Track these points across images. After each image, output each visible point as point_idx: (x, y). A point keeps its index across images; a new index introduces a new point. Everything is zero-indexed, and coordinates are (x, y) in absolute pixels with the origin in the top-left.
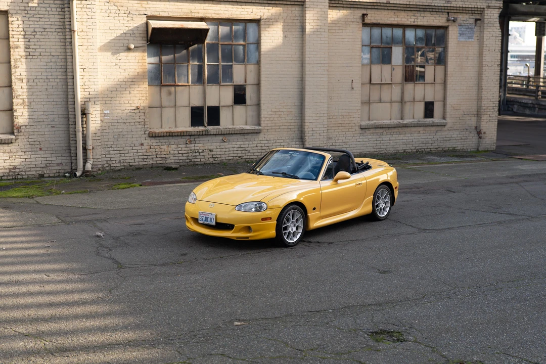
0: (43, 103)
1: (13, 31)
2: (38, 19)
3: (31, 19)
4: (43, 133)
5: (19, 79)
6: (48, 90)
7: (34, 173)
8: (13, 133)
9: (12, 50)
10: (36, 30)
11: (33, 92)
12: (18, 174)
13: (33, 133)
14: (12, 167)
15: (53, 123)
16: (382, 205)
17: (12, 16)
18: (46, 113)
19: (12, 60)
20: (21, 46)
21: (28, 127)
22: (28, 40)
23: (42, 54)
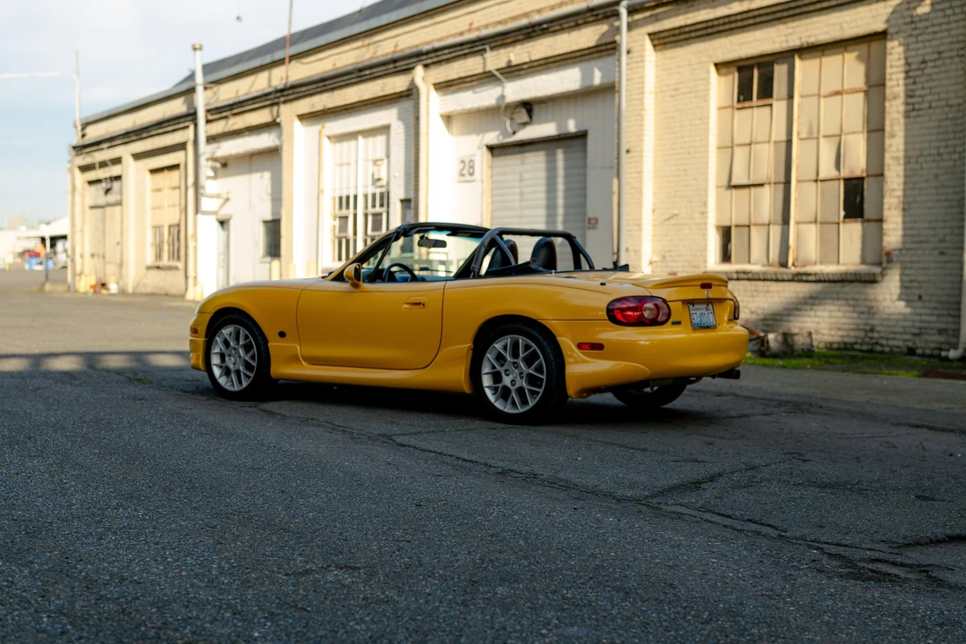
0: (930, 204)
1: (891, 67)
2: (930, 37)
3: (920, 38)
4: (925, 265)
5: (895, 158)
6: (939, 177)
7: (899, 343)
8: (879, 264)
9: (887, 104)
10: (927, 58)
11: (914, 183)
12: (877, 343)
13: (909, 265)
14: (868, 328)
15: (943, 245)
16: (513, 382)
17: (892, 40)
18: (933, 225)
19: (888, 123)
20: (902, 94)
21: (903, 252)
22: (912, 80)
23: (933, 105)
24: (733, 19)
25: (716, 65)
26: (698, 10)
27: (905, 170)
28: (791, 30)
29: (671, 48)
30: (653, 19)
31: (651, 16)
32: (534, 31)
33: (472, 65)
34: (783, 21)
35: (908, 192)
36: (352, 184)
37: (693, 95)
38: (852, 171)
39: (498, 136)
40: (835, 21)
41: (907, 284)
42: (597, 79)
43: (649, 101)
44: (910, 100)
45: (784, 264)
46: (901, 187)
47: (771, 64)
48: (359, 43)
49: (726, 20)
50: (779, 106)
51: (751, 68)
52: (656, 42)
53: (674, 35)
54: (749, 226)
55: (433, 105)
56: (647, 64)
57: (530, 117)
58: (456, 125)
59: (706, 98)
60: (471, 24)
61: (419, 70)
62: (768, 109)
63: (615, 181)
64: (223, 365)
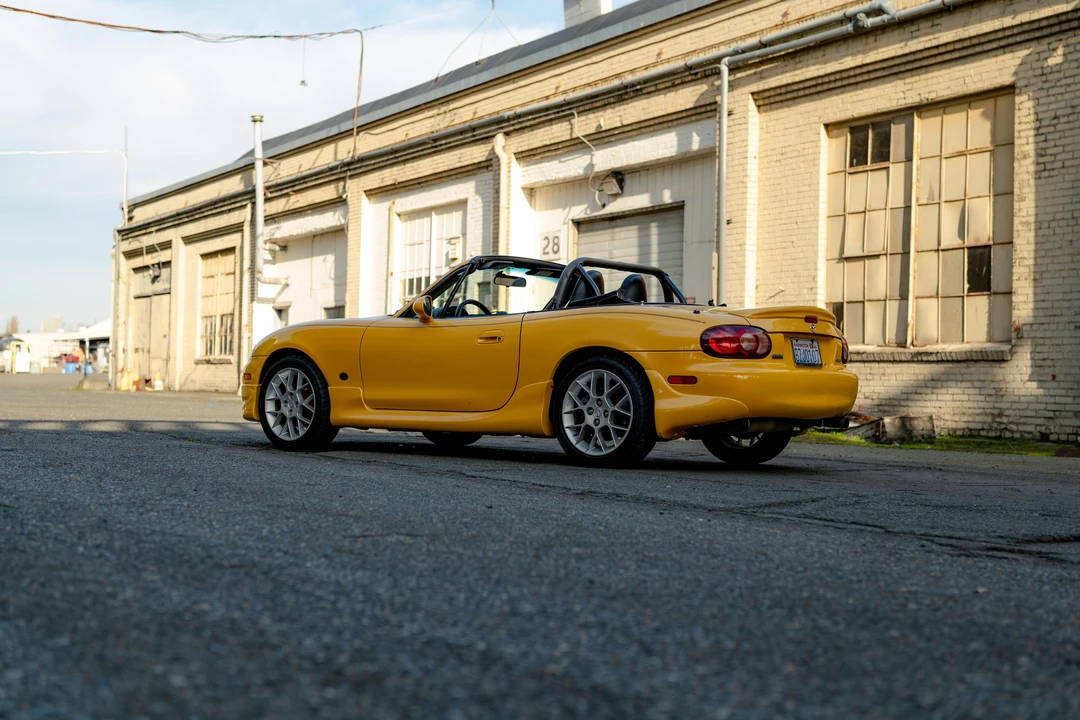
0: (1064, 274)
1: (1020, 123)
2: (1062, 90)
3: (1051, 92)
4: (1059, 341)
5: (1025, 223)
6: (1075, 244)
7: (1031, 428)
8: (1009, 341)
9: (1016, 164)
10: (1058, 114)
11: (1047, 250)
12: (1006, 429)
13: (1041, 341)
14: (996, 412)
16: (597, 421)
17: (1020, 94)
18: (1068, 297)
19: (1016, 185)
20: (1032, 153)
21: (1035, 327)
22: (1043, 138)
23: (1067, 164)
24: (845, 75)
25: (826, 126)
26: (807, 66)
27: (1036, 236)
28: (909, 87)
29: (776, 109)
30: (758, 76)
31: (755, 73)
32: (626, 93)
33: (558, 132)
34: (900, 76)
35: (1040, 261)
36: (425, 265)
37: (802, 158)
38: (977, 240)
39: (586, 209)
40: (958, 75)
41: (1040, 363)
42: (696, 144)
43: (753, 166)
44: (1041, 160)
45: (902, 344)
46: (1032, 255)
47: (888, 124)
48: (435, 111)
49: (838, 76)
50: (897, 170)
51: (865, 128)
52: (761, 103)
53: (780, 94)
54: (863, 302)
55: (515, 176)
56: (750, 126)
57: (622, 188)
58: (539, 199)
59: (815, 162)
60: (557, 88)
61: (500, 139)
62: (884, 172)
63: (715, 255)
64: (278, 412)
